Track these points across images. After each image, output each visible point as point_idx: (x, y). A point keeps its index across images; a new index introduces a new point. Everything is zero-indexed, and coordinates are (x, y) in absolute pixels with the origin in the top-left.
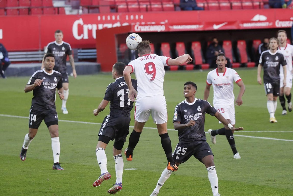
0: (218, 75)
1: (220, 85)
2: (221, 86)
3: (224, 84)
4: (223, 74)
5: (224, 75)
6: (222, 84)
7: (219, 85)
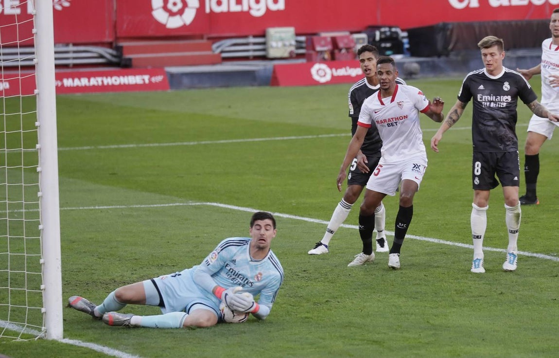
0: (382, 104)
1: (387, 121)
2: (390, 122)
3: (394, 119)
4: (390, 98)
5: (392, 100)
6: (391, 120)
7: (385, 121)
